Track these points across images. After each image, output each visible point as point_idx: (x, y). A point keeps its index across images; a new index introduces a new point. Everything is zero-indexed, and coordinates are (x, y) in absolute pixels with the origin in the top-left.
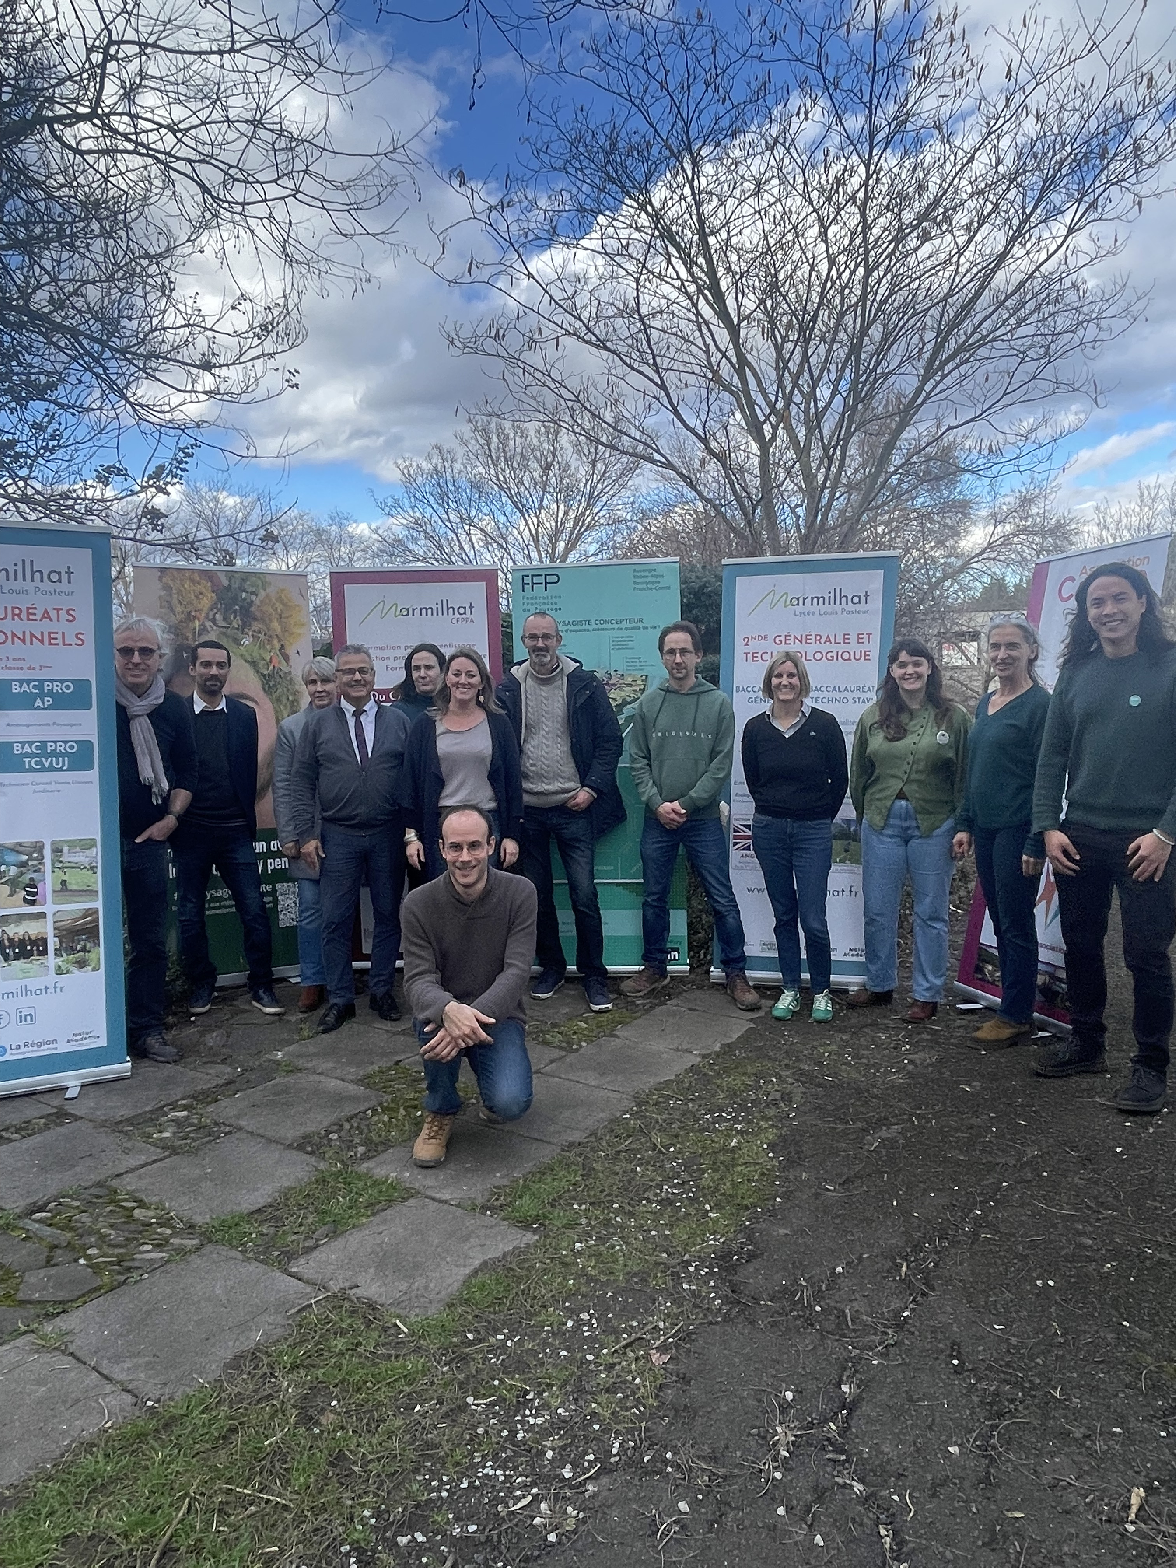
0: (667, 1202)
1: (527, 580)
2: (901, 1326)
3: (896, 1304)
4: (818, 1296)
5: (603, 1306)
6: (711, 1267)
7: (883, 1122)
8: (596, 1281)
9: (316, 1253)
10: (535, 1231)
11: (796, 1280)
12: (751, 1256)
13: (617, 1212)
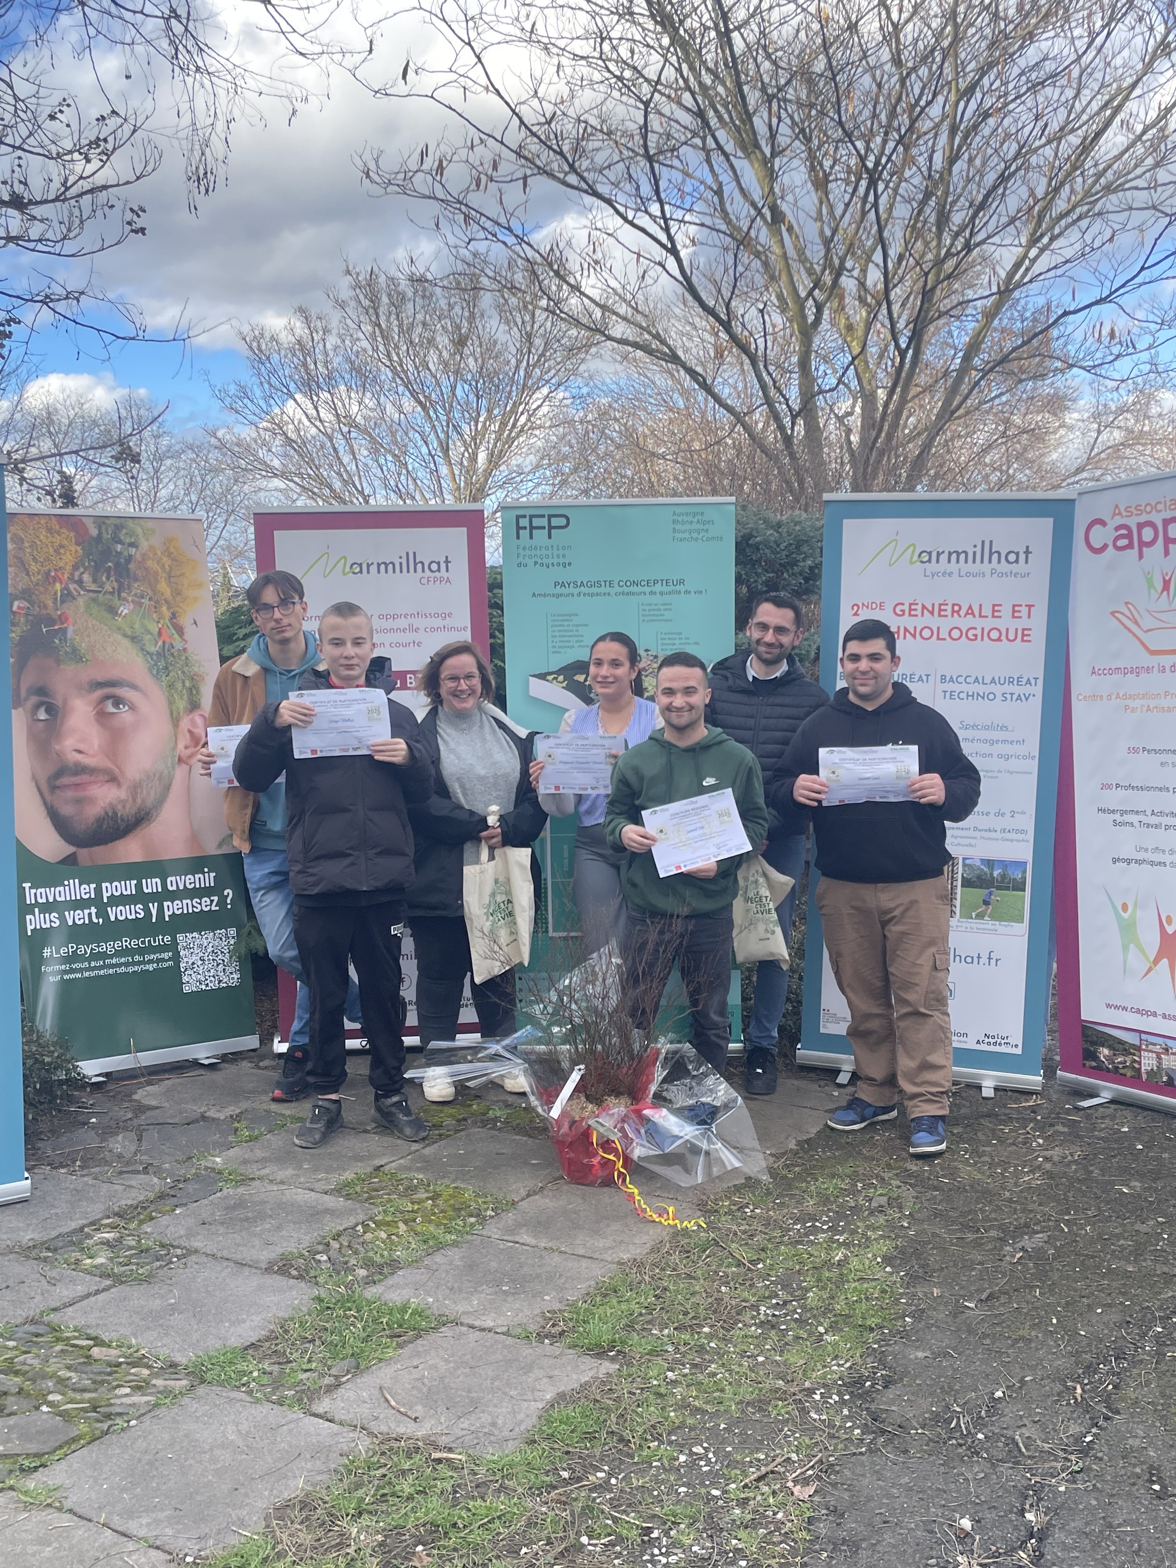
0: (769, 1325)
1: (524, 522)
2: (1085, 1452)
3: (1075, 1429)
4: (979, 1423)
5: (716, 1439)
6: (839, 1394)
7: (1024, 1229)
8: (704, 1412)
9: (341, 1391)
10: (613, 1360)
11: (947, 1407)
12: (888, 1383)
13: (711, 1337)
